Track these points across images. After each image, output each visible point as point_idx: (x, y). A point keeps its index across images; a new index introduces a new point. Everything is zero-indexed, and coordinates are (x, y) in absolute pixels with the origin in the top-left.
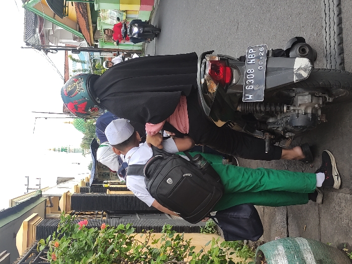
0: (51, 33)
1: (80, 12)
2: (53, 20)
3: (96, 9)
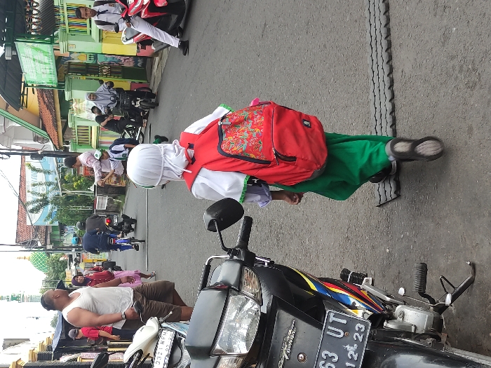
0: (2, 130)
1: (45, 102)
2: (5, 112)
3: (67, 98)
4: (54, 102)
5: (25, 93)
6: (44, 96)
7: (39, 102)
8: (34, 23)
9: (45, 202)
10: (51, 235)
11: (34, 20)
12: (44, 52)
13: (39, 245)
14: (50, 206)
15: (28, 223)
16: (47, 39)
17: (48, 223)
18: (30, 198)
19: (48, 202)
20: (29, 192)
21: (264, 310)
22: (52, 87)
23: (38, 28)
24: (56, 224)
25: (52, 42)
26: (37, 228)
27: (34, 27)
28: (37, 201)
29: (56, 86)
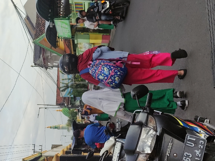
0: (49, 57)
1: (66, 45)
2: (51, 49)
3: (76, 43)
4: (70, 44)
5: (59, 41)
6: (66, 42)
7: (64, 45)
8: (61, 11)
9: (67, 87)
10: (70, 101)
11: (61, 10)
12: (65, 23)
13: (66, 105)
14: (70, 89)
15: (61, 96)
16: (67, 18)
17: (69, 96)
18: (61, 85)
19: (69, 87)
20: (61, 83)
21: (158, 134)
22: (69, 38)
23: (63, 13)
24: (72, 96)
25: (69, 19)
26: (65, 98)
27: (61, 13)
28: (65, 86)
29: (71, 37)
